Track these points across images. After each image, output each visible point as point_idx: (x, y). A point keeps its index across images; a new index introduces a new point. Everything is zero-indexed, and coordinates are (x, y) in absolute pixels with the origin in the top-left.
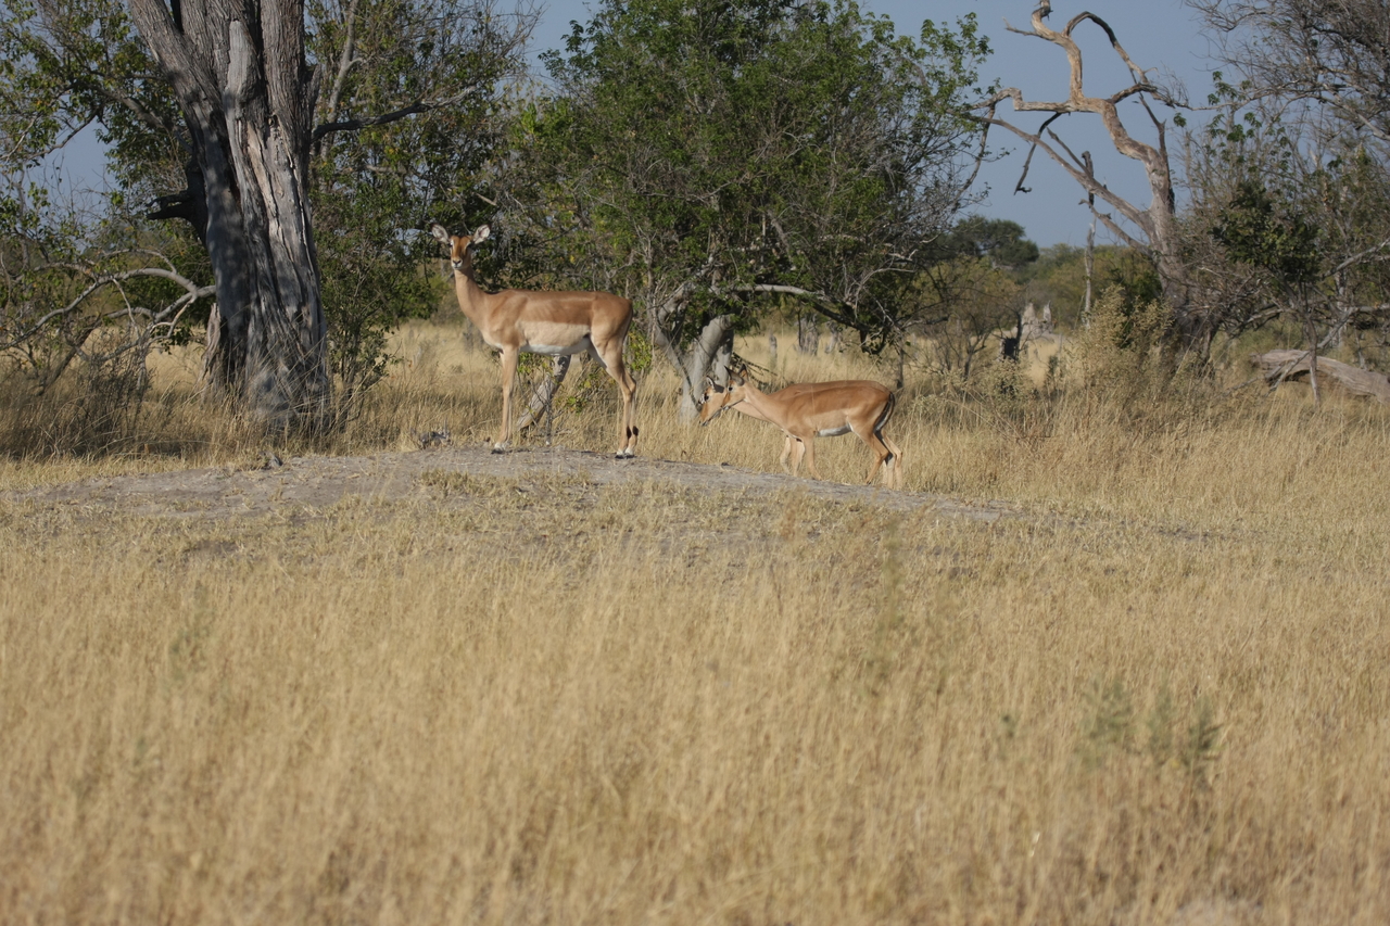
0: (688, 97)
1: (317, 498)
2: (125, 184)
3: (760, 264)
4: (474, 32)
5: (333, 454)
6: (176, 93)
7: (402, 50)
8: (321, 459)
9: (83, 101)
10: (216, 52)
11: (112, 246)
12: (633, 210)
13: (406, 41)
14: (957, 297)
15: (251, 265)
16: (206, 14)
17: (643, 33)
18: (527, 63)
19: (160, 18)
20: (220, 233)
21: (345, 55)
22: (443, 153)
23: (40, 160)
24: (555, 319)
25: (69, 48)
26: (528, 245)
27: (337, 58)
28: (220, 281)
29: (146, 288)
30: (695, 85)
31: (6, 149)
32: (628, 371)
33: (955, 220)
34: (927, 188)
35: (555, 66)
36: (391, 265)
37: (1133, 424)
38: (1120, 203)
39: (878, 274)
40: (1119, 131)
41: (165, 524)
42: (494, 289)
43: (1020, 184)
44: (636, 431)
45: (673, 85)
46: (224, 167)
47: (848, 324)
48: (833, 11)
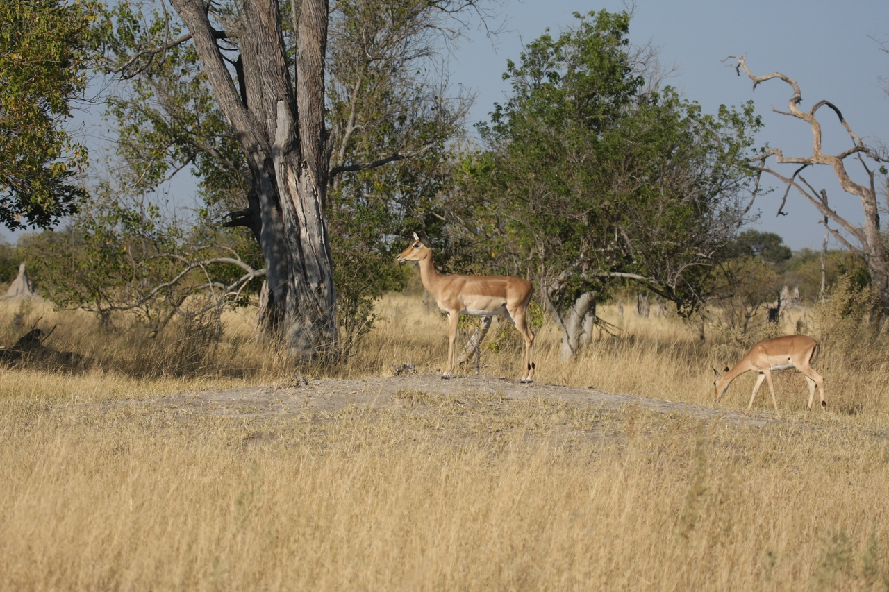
0: (568, 152)
1: (329, 406)
2: (209, 204)
3: (613, 259)
4: (433, 109)
5: (340, 378)
6: (242, 146)
7: (386, 120)
8: (332, 381)
9: (183, 150)
10: (268, 121)
11: (200, 243)
12: (532, 224)
13: (389, 115)
14: (739, 282)
15: (289, 256)
16: (262, 96)
17: (541, 111)
18: (466, 129)
19: (233, 99)
20: (270, 236)
21: (350, 123)
22: (411, 186)
23: (155, 188)
24: (484, 294)
25: (174, 117)
26: (465, 246)
27: (345, 125)
28: (269, 266)
29: (221, 270)
30: (573, 145)
31: (133, 181)
32: (528, 326)
33: (738, 232)
34: (721, 212)
35: (484, 131)
36: (377, 257)
37: (852, 365)
38: (844, 223)
39: (689, 267)
40: (844, 176)
41: (233, 422)
42: (443, 272)
43: (781, 209)
44: (534, 365)
45: (559, 144)
46: (273, 193)
47: (670, 299)
48: (662, 98)
